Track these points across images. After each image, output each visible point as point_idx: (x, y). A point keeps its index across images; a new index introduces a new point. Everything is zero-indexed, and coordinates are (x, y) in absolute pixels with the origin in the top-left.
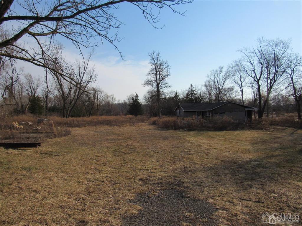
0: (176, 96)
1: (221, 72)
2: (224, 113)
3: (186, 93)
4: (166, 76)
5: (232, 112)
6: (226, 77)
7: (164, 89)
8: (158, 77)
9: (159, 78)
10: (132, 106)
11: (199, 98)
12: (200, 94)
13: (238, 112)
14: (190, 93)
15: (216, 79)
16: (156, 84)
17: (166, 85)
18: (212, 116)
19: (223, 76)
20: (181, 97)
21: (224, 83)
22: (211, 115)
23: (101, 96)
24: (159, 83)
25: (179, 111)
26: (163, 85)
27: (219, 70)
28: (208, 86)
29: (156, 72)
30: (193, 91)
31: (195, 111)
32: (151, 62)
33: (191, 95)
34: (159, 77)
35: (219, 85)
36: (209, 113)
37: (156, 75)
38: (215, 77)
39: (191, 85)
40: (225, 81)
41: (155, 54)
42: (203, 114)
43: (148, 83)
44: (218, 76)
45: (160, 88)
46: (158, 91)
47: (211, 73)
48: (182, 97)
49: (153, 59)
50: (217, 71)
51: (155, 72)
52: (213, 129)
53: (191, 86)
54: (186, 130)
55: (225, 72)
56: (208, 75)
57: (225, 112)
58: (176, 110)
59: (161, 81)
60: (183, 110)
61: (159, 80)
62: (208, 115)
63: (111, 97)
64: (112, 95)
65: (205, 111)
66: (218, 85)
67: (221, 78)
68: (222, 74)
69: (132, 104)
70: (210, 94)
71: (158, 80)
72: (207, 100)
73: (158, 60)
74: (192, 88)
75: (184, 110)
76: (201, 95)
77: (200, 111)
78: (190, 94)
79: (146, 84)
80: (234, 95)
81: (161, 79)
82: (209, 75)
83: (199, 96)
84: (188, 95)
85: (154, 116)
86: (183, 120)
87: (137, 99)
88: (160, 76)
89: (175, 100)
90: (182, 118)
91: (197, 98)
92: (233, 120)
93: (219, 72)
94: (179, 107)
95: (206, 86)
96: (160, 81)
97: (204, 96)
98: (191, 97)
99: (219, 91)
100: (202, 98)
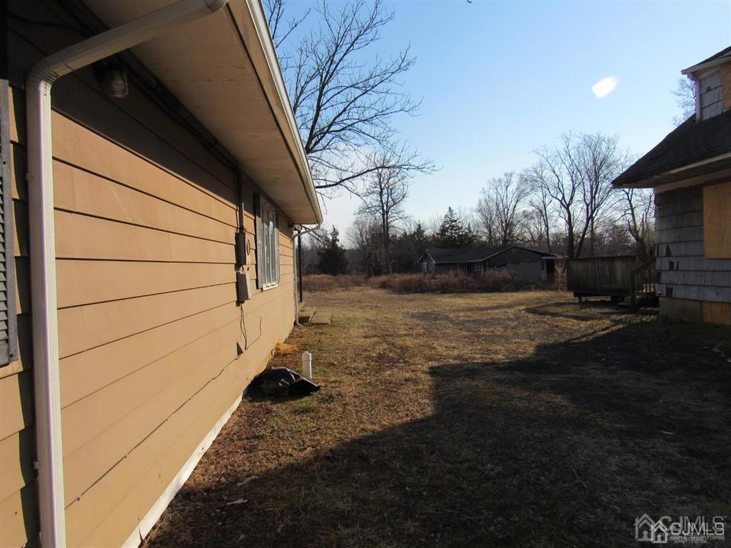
0: (420, 231)
1: (508, 183)
2: (505, 265)
3: (439, 225)
4: (401, 198)
5: (518, 263)
6: (520, 194)
8: (385, 199)
9: (388, 202)
11: (467, 234)
13: (529, 263)
14: (447, 226)
15: (499, 198)
16: (382, 212)
17: (401, 215)
18: (485, 270)
19: (514, 191)
20: (429, 233)
21: (515, 206)
22: (482, 269)
24: (387, 212)
25: (425, 263)
26: (395, 215)
27: (504, 179)
28: (485, 211)
29: (382, 189)
30: (455, 221)
31: (456, 264)
33: (451, 230)
34: (388, 199)
35: (506, 210)
36: (479, 266)
37: (381, 194)
38: (497, 193)
39: (450, 208)
40: (518, 201)
42: (469, 267)
43: (366, 210)
44: (504, 190)
45: (389, 221)
46: (386, 226)
47: (488, 184)
48: (432, 233)
50: (500, 180)
51: (379, 190)
53: (450, 210)
55: (517, 182)
56: (483, 189)
58: (422, 261)
59: (391, 206)
60: (434, 262)
61: (387, 206)
62: (478, 269)
65: (473, 263)
66: (504, 209)
67: (510, 195)
68: (512, 188)
70: (489, 227)
71: (385, 206)
72: (484, 238)
74: (452, 215)
75: (436, 262)
76: (472, 229)
78: (448, 228)
81: (391, 203)
82: (486, 188)
83: (467, 231)
84: (444, 230)
85: (375, 275)
86: (434, 278)
87: (335, 240)
88: (390, 198)
89: (416, 239)
90: (432, 275)
91: (462, 235)
93: (504, 183)
94: (426, 255)
95: (480, 211)
96: (389, 208)
97: (477, 232)
98: (451, 233)
99: (506, 221)
100: (474, 236)
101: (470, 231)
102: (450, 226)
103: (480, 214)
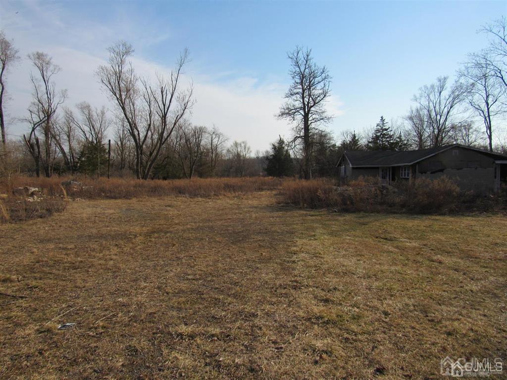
0: (354, 140)
1: (442, 88)
3: (371, 134)
4: (322, 97)
5: (461, 169)
6: (455, 99)
7: (318, 123)
8: (306, 100)
9: (308, 103)
10: (272, 159)
11: (397, 143)
12: (400, 137)
14: (379, 134)
15: (431, 104)
16: (303, 114)
17: (323, 115)
18: (414, 177)
19: (447, 97)
20: (363, 142)
21: (448, 112)
22: (410, 175)
23: (218, 143)
24: (309, 111)
25: (344, 167)
27: (437, 83)
28: (416, 119)
29: (304, 91)
30: (386, 130)
31: (378, 168)
32: (294, 70)
33: (382, 138)
34: (309, 100)
35: (438, 117)
36: (407, 171)
37: (303, 98)
38: (429, 100)
39: (382, 117)
40: (451, 108)
41: (300, 53)
42: (394, 172)
43: (288, 112)
44: (437, 97)
45: (310, 122)
46: (307, 128)
47: (420, 92)
48: (366, 142)
49: (297, 64)
50: (432, 87)
51: (301, 91)
52: (404, 210)
53: (382, 119)
54: (335, 212)
55: (451, 87)
56: (415, 96)
57: (444, 170)
58: (340, 165)
59: (312, 107)
61: (308, 106)
62: (405, 176)
63: (243, 145)
64: (243, 143)
65: (400, 167)
66: (436, 115)
67: (443, 103)
68: (446, 93)
69: (271, 157)
70: (420, 136)
71: (306, 107)
72: (414, 147)
73: (307, 67)
74: (383, 124)
75: (352, 165)
76: (403, 138)
77: (389, 168)
78: (380, 136)
79: (283, 114)
80: (472, 138)
81: (312, 103)
82: (418, 96)
83: (398, 139)
84: (376, 138)
87: (281, 148)
88: (311, 99)
91: (393, 143)
92: (458, 189)
93: (437, 88)
94: (344, 158)
95: (411, 118)
96: (310, 108)
97: (408, 140)
98: (382, 141)
99: (438, 127)
100: (405, 144)
101: (401, 139)
102: (381, 134)
103: (411, 122)
